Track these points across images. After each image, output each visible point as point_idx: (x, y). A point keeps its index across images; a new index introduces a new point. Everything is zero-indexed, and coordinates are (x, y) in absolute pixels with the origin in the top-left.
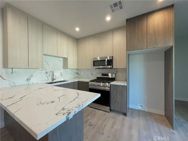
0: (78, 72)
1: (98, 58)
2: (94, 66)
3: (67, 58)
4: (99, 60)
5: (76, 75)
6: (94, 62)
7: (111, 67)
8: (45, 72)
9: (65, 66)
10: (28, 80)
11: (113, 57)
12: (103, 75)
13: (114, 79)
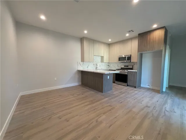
0: (109, 64)
1: (123, 56)
2: (119, 60)
3: (103, 57)
4: (124, 57)
5: (108, 67)
6: (119, 58)
7: (130, 61)
8: (93, 64)
9: (102, 61)
10: (88, 67)
11: (131, 55)
12: (125, 66)
13: (132, 69)
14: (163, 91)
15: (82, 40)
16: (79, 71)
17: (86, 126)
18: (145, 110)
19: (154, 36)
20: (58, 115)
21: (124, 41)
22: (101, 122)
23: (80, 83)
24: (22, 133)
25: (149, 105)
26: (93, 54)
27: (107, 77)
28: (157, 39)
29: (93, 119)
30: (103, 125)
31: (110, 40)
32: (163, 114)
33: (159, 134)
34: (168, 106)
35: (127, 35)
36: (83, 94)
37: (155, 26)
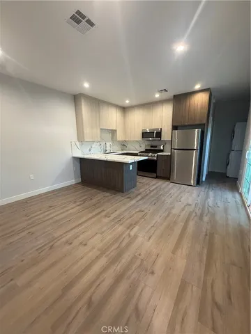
0: (125, 144)
2: (143, 137)
3: (116, 130)
4: (148, 132)
6: (143, 134)
7: (159, 139)
8: (98, 144)
9: (114, 138)
10: (90, 150)
11: (161, 129)
12: (151, 147)
13: (162, 151)
14: (202, 181)
15: (76, 99)
16: (75, 158)
17: (117, 245)
18: (186, 209)
19: (196, 103)
20: (64, 239)
21: (149, 105)
22: (136, 237)
23: (80, 180)
24: (12, 280)
25: (190, 202)
26: (100, 126)
27: (129, 168)
28: (199, 107)
29: (123, 233)
30: (140, 239)
31: (127, 102)
32: (206, 212)
33: (206, 235)
34: (210, 201)
35: (157, 96)
36: (91, 199)
37: (198, 87)
